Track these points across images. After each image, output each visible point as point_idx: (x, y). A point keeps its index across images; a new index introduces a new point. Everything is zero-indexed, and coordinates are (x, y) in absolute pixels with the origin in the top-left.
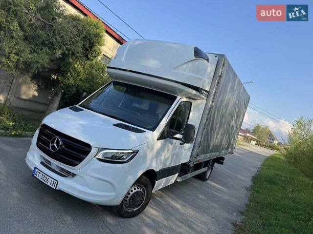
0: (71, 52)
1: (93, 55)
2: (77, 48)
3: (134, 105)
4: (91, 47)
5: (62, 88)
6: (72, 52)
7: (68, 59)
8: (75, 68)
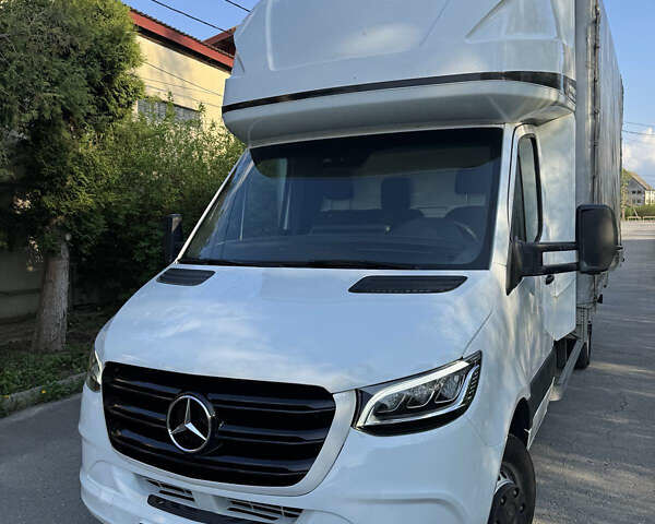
0: (59, 111)
1: (123, 101)
2: (73, 91)
3: (329, 206)
4: (109, 80)
5: (64, 229)
6: (63, 108)
7: (59, 134)
8: (80, 156)
